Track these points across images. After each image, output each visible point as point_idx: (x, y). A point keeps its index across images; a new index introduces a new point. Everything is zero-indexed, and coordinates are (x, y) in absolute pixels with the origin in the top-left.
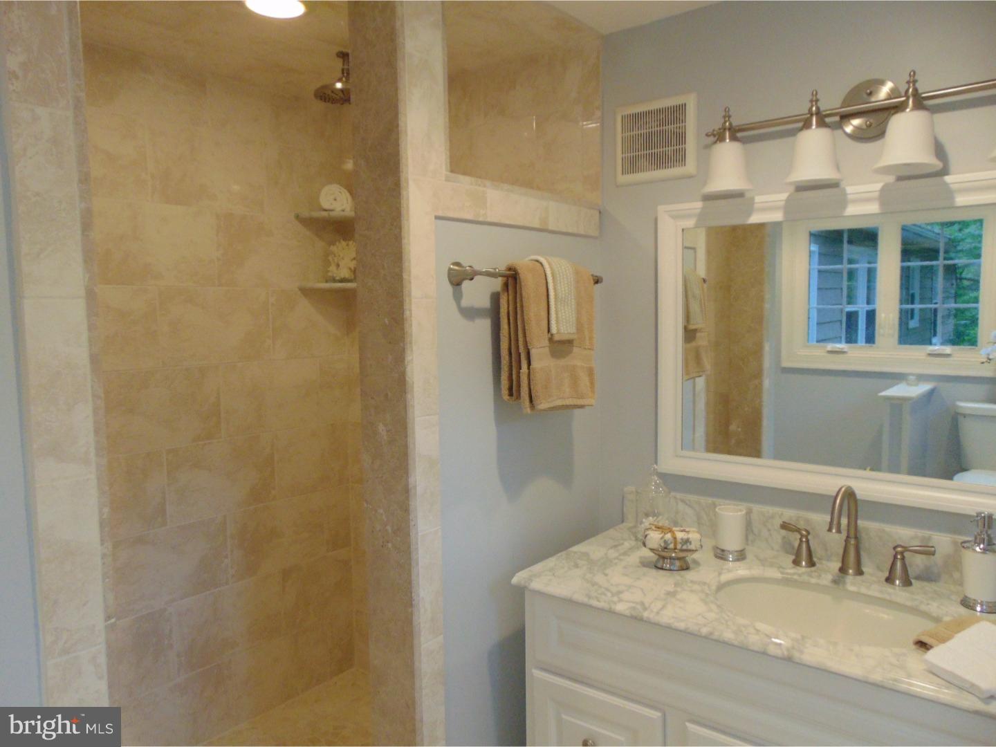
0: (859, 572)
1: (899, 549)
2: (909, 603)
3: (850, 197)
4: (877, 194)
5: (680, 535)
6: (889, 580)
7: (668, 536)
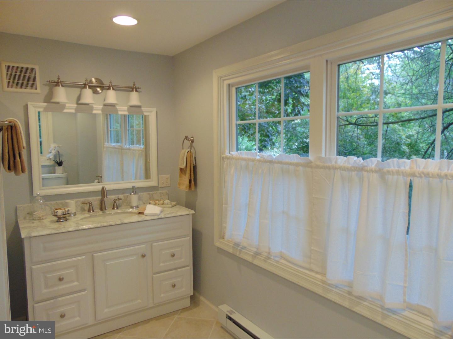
0: (106, 210)
1: (115, 200)
2: (122, 211)
3: (94, 108)
4: (101, 109)
5: (66, 209)
6: (113, 208)
7: (63, 210)
